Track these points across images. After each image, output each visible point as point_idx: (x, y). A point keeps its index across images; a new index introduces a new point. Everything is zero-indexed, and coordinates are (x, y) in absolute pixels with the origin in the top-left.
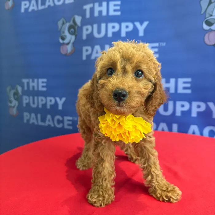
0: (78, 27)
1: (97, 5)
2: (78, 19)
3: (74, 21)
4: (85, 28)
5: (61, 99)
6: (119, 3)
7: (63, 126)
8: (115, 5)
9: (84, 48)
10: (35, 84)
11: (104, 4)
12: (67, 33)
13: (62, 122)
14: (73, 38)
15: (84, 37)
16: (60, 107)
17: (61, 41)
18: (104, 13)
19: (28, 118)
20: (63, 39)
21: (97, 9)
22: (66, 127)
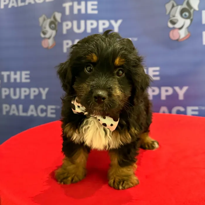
0: (58, 23)
1: (76, 3)
2: (58, 16)
3: (54, 18)
4: (64, 24)
5: (44, 89)
6: (96, 3)
7: (46, 115)
8: (93, 5)
9: (65, 42)
10: (18, 76)
11: (83, 3)
12: (48, 28)
13: (46, 111)
14: (54, 32)
15: (65, 32)
16: (44, 97)
17: (42, 36)
18: (83, 11)
19: (8, 109)
20: (44, 33)
21: (76, 7)
22: (49, 115)
